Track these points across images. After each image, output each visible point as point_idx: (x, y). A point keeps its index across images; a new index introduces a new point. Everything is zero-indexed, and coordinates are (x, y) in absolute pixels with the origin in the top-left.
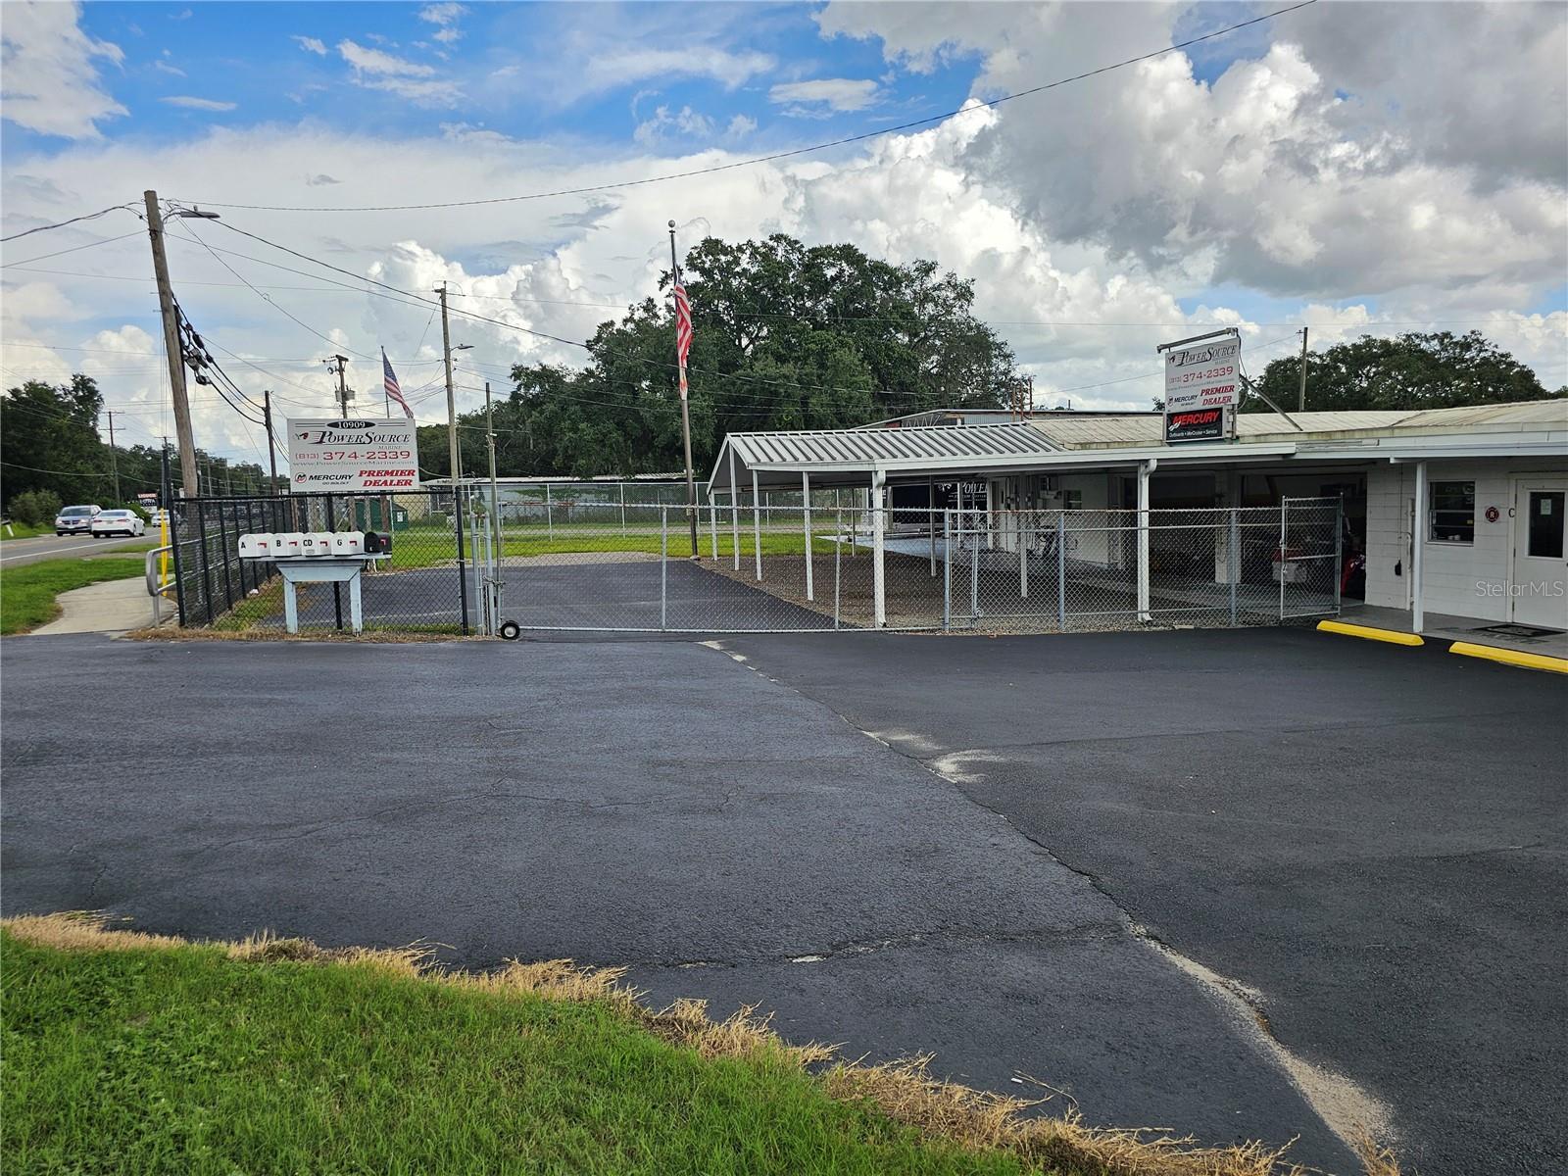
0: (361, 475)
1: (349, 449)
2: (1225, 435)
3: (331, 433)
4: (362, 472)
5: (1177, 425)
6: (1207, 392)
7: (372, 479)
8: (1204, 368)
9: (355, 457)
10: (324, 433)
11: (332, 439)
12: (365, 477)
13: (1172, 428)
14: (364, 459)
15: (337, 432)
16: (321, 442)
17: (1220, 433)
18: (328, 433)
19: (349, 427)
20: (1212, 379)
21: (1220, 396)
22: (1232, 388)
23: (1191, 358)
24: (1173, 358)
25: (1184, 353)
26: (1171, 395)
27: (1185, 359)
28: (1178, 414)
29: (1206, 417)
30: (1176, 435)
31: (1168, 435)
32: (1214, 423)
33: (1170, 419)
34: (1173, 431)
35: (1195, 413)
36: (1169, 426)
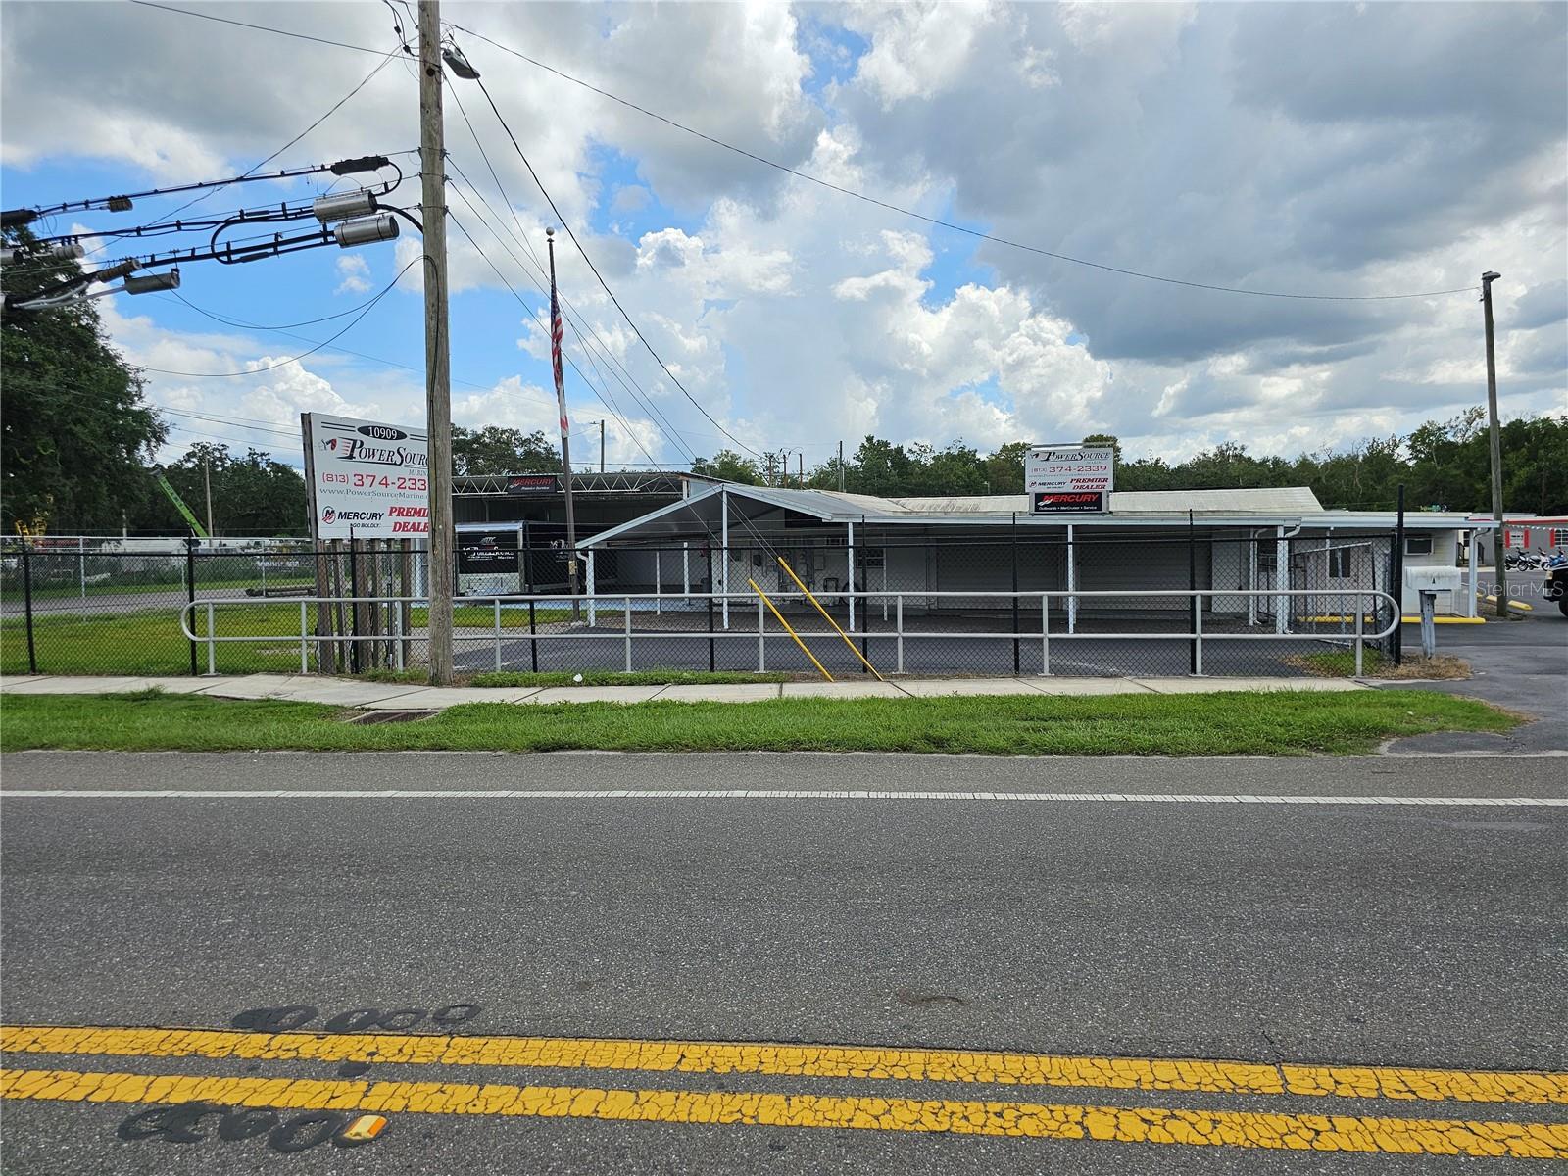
0: (390, 515)
1: (381, 471)
2: (1104, 511)
3: (362, 443)
4: (392, 508)
5: (1048, 502)
6: (1078, 481)
7: (402, 520)
8: (1074, 465)
9: (387, 485)
10: (355, 441)
11: (363, 451)
12: (395, 518)
13: (1041, 503)
14: (393, 489)
15: (370, 442)
16: (351, 457)
17: (1100, 509)
18: (358, 444)
19: (380, 437)
20: (1084, 473)
21: (1095, 484)
22: (1106, 480)
23: (1058, 457)
24: (1037, 455)
25: (1050, 453)
26: (1033, 480)
27: (1051, 457)
28: (1049, 494)
29: (1084, 498)
30: (1045, 508)
31: (1037, 508)
32: (1093, 501)
33: (1039, 497)
34: (1043, 506)
35: (1069, 494)
36: (1037, 501)
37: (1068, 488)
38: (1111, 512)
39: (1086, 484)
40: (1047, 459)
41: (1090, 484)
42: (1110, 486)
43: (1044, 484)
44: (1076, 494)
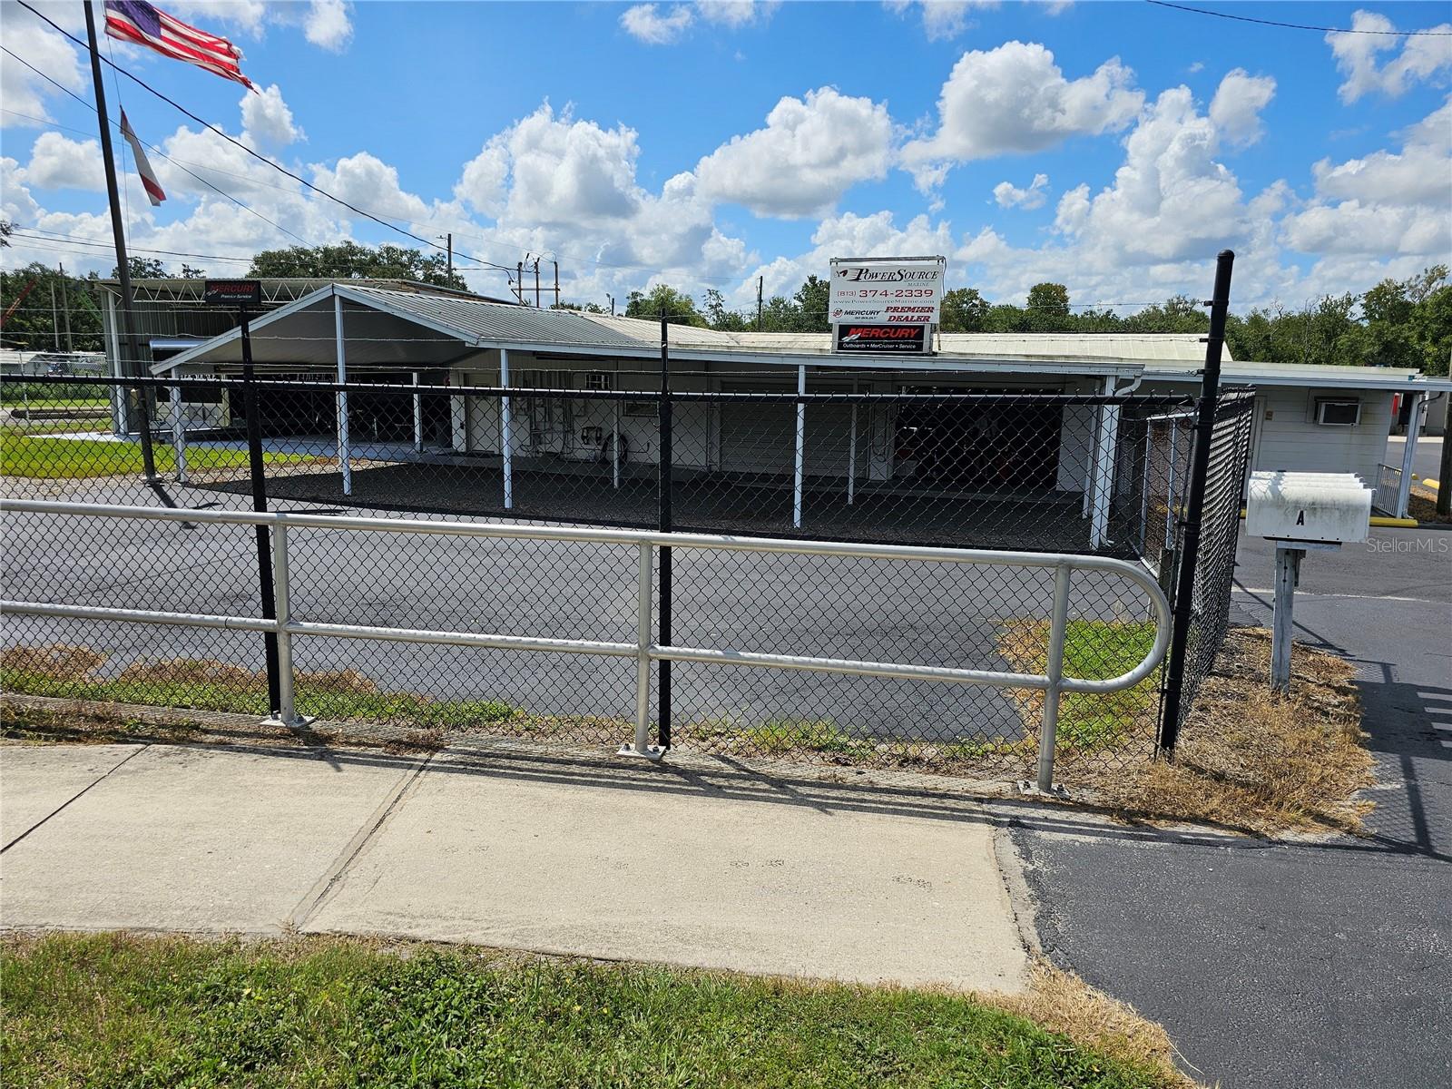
2: (925, 350)
5: (854, 337)
6: (896, 309)
8: (892, 287)
13: (846, 339)
17: (920, 347)
20: (904, 298)
21: (916, 315)
22: (931, 309)
23: (872, 276)
24: (845, 273)
25: (862, 270)
26: (840, 306)
27: (862, 276)
28: (857, 327)
29: (900, 333)
30: (851, 345)
31: (840, 346)
32: (909, 337)
33: (845, 330)
34: (848, 343)
35: (881, 327)
36: (841, 336)
37: (883, 319)
38: (935, 354)
39: (905, 315)
40: (858, 279)
41: (910, 314)
42: (935, 318)
43: (851, 313)
44: (891, 327)
